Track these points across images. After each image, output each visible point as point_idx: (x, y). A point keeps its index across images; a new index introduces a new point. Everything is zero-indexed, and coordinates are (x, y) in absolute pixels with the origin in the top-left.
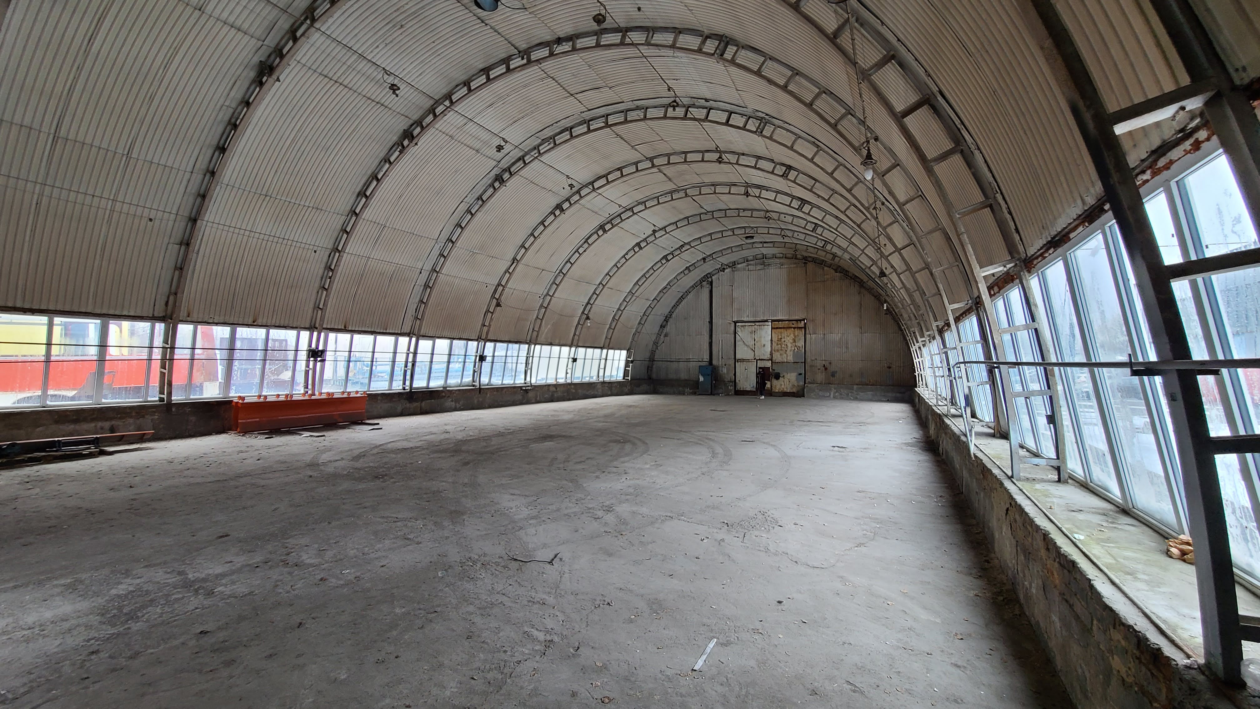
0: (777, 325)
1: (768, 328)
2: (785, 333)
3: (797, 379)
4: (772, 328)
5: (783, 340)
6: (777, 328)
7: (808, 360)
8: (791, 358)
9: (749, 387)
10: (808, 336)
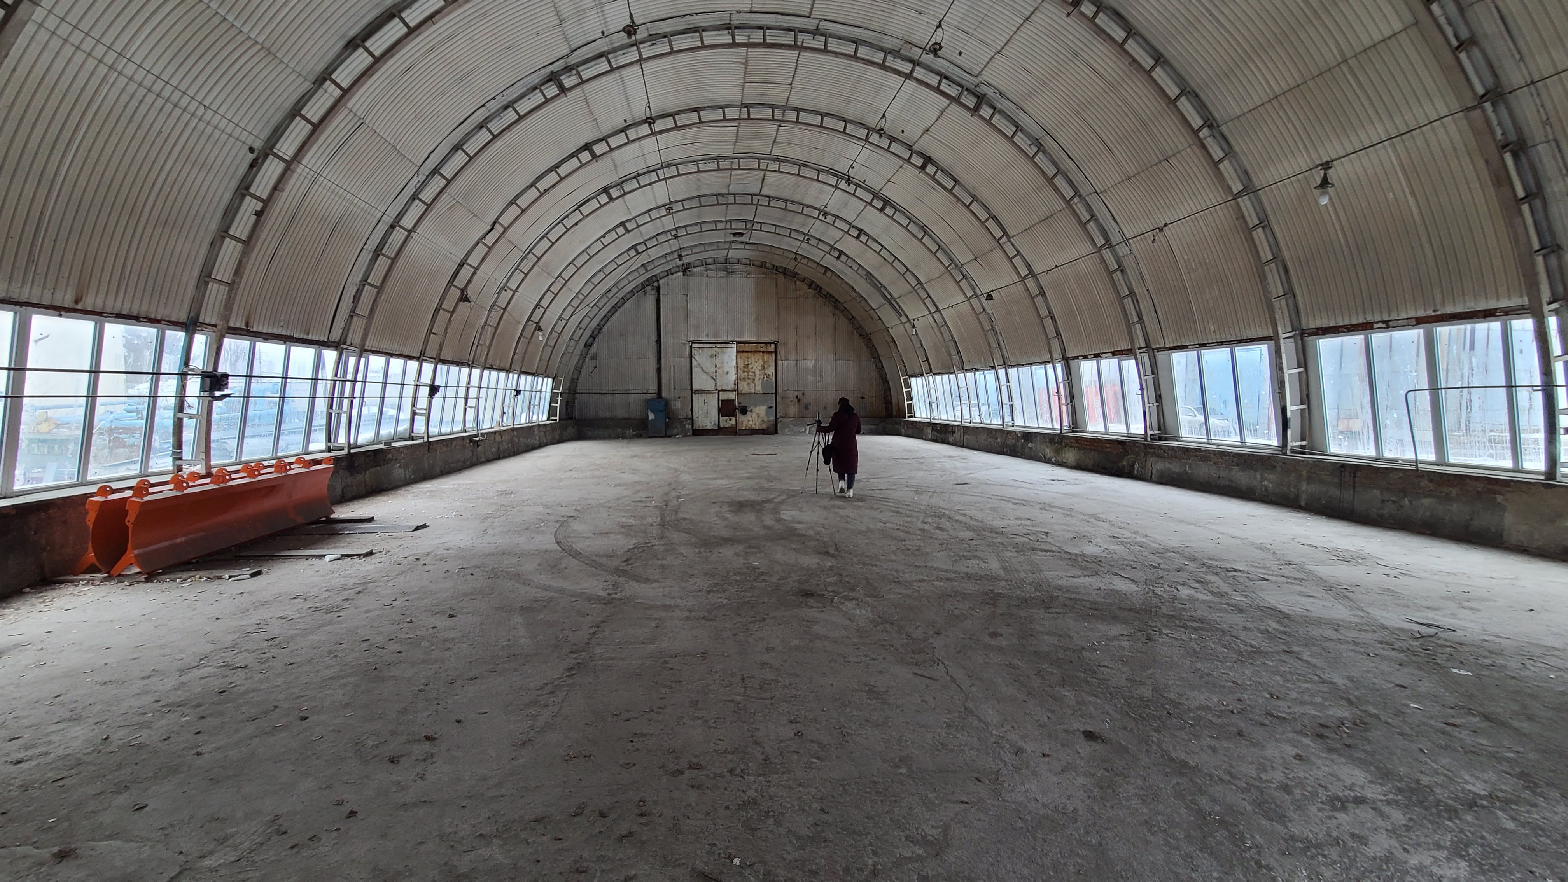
0: (743, 349)
1: (733, 350)
2: (752, 358)
3: (767, 412)
4: (737, 352)
5: (750, 366)
6: (743, 352)
7: (780, 391)
8: (759, 389)
9: (709, 424)
10: (779, 362)
